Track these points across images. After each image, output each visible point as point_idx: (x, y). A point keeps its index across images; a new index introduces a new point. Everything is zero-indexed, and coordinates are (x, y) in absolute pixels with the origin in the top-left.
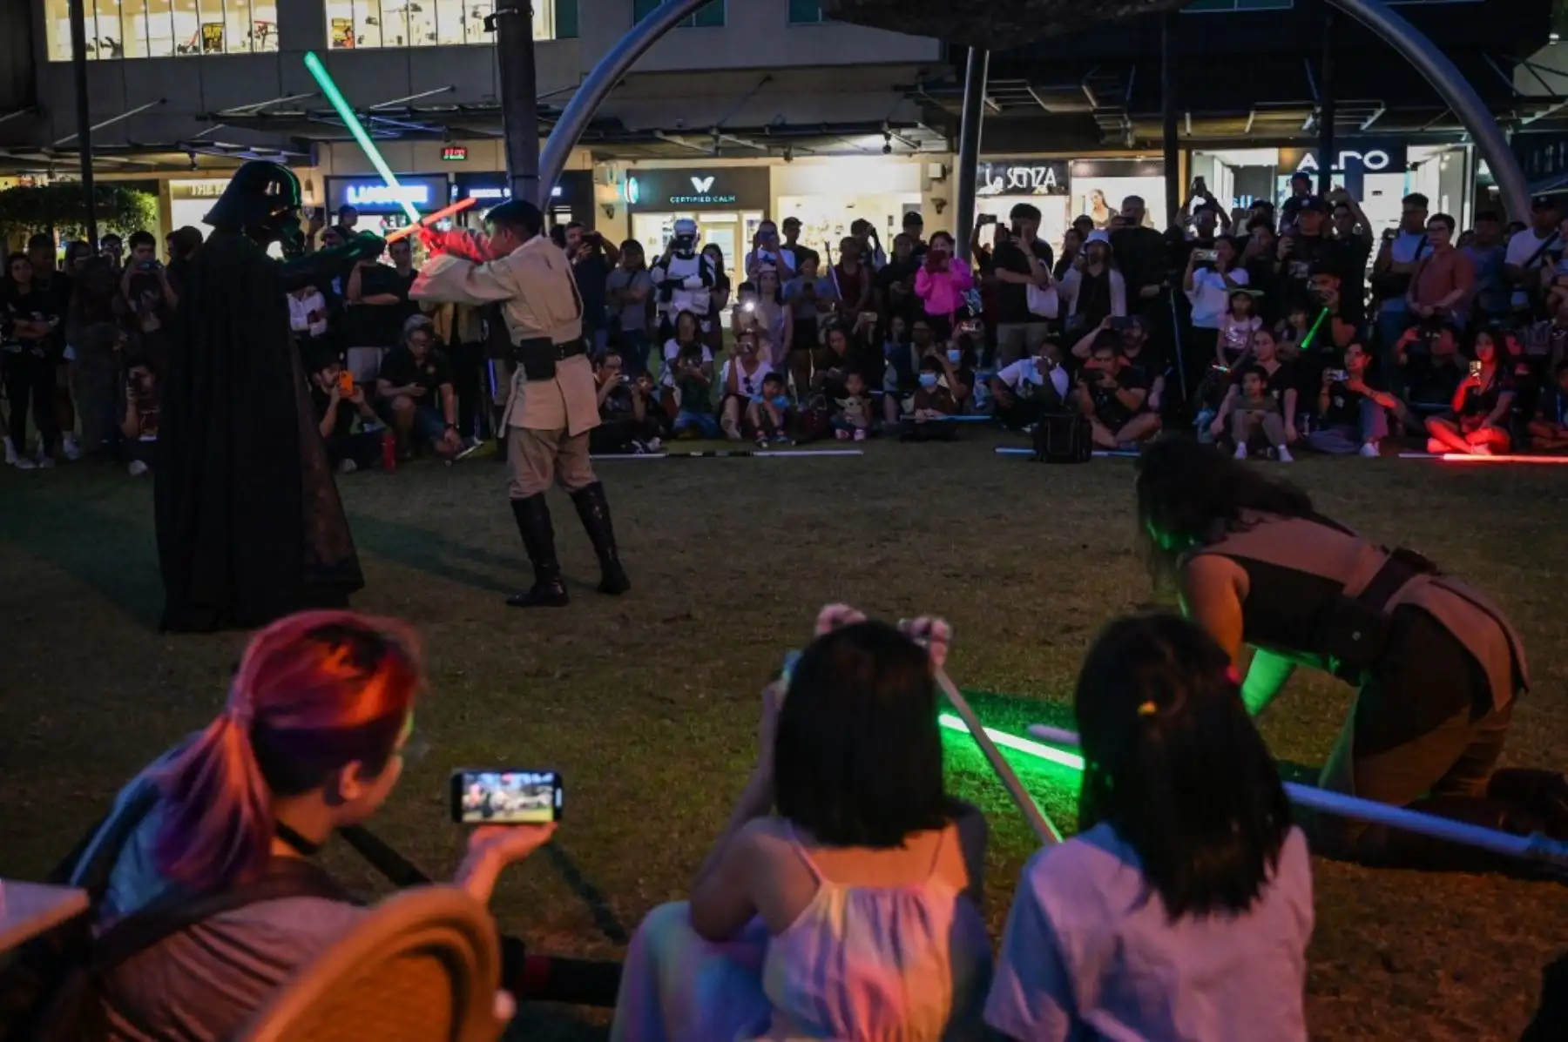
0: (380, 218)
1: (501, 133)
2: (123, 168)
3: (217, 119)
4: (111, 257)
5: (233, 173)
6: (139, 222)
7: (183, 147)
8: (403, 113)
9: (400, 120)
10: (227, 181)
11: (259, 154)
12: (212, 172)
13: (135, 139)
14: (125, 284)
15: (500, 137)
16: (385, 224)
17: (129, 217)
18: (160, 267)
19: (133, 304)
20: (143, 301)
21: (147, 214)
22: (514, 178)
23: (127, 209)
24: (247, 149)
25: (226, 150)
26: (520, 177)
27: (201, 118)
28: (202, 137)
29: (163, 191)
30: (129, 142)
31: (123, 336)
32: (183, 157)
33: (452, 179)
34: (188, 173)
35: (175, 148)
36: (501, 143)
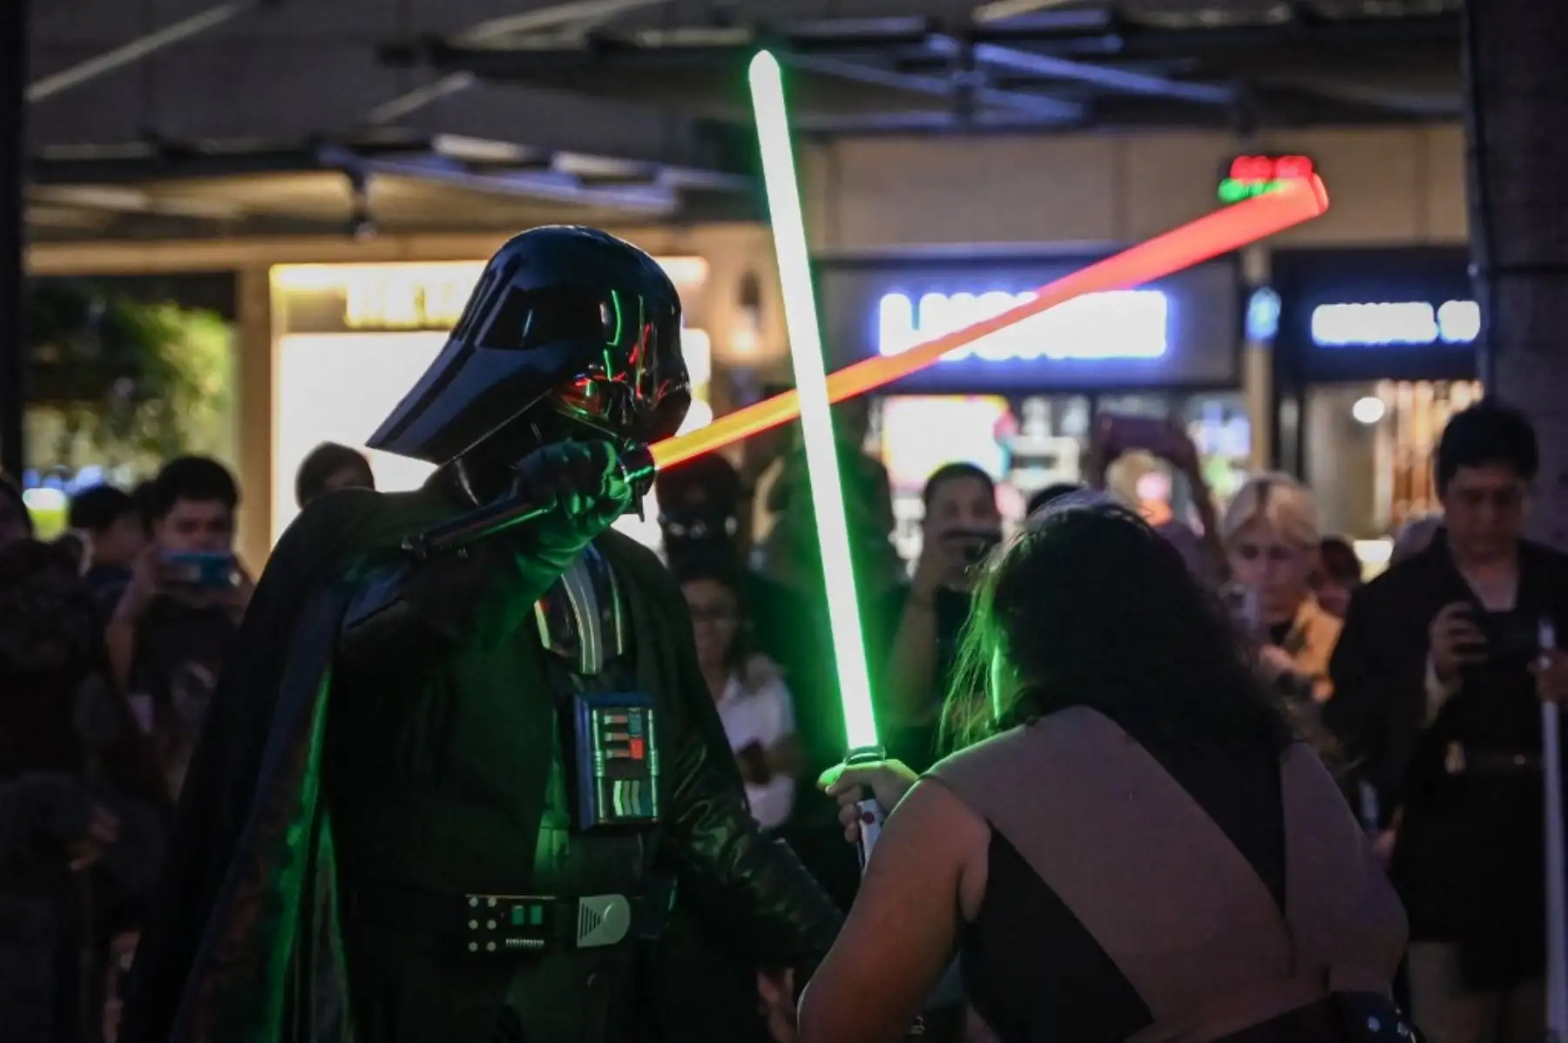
0: (992, 408)
1: (1455, 99)
2: (123, 228)
3: (447, 57)
4: (79, 545)
5: (497, 243)
6: (167, 417)
7: (329, 155)
8: (1094, 33)
9: (1079, 58)
10: (476, 270)
11: (586, 181)
12: (422, 243)
13: (172, 128)
14: (120, 639)
15: (1446, 117)
16: (1010, 428)
17: (137, 398)
18: (235, 579)
19: (142, 705)
20: (179, 694)
21: (194, 392)
22: (1494, 273)
23: (133, 371)
24: (540, 163)
25: (475, 166)
26: (1518, 271)
27: (397, 55)
28: (402, 120)
29: (249, 307)
30: (149, 136)
31: (104, 825)
32: (327, 189)
33: (1256, 267)
34: (339, 246)
35: (302, 160)
36: (1452, 143)
